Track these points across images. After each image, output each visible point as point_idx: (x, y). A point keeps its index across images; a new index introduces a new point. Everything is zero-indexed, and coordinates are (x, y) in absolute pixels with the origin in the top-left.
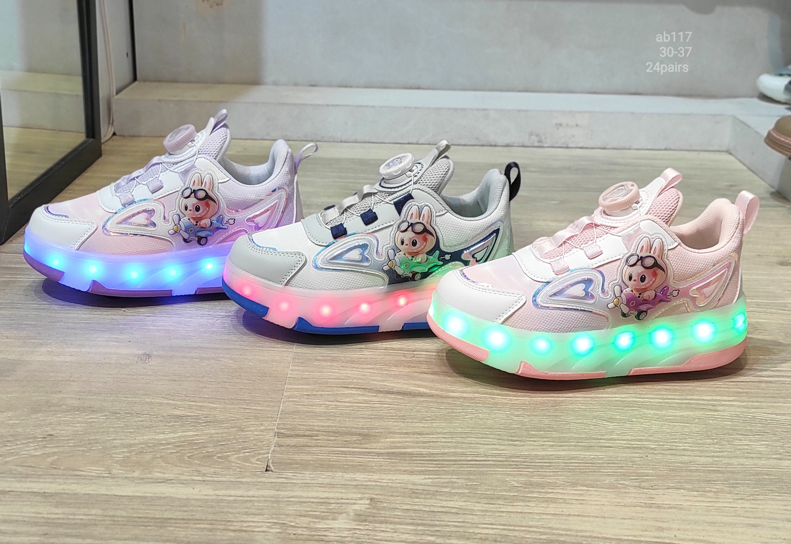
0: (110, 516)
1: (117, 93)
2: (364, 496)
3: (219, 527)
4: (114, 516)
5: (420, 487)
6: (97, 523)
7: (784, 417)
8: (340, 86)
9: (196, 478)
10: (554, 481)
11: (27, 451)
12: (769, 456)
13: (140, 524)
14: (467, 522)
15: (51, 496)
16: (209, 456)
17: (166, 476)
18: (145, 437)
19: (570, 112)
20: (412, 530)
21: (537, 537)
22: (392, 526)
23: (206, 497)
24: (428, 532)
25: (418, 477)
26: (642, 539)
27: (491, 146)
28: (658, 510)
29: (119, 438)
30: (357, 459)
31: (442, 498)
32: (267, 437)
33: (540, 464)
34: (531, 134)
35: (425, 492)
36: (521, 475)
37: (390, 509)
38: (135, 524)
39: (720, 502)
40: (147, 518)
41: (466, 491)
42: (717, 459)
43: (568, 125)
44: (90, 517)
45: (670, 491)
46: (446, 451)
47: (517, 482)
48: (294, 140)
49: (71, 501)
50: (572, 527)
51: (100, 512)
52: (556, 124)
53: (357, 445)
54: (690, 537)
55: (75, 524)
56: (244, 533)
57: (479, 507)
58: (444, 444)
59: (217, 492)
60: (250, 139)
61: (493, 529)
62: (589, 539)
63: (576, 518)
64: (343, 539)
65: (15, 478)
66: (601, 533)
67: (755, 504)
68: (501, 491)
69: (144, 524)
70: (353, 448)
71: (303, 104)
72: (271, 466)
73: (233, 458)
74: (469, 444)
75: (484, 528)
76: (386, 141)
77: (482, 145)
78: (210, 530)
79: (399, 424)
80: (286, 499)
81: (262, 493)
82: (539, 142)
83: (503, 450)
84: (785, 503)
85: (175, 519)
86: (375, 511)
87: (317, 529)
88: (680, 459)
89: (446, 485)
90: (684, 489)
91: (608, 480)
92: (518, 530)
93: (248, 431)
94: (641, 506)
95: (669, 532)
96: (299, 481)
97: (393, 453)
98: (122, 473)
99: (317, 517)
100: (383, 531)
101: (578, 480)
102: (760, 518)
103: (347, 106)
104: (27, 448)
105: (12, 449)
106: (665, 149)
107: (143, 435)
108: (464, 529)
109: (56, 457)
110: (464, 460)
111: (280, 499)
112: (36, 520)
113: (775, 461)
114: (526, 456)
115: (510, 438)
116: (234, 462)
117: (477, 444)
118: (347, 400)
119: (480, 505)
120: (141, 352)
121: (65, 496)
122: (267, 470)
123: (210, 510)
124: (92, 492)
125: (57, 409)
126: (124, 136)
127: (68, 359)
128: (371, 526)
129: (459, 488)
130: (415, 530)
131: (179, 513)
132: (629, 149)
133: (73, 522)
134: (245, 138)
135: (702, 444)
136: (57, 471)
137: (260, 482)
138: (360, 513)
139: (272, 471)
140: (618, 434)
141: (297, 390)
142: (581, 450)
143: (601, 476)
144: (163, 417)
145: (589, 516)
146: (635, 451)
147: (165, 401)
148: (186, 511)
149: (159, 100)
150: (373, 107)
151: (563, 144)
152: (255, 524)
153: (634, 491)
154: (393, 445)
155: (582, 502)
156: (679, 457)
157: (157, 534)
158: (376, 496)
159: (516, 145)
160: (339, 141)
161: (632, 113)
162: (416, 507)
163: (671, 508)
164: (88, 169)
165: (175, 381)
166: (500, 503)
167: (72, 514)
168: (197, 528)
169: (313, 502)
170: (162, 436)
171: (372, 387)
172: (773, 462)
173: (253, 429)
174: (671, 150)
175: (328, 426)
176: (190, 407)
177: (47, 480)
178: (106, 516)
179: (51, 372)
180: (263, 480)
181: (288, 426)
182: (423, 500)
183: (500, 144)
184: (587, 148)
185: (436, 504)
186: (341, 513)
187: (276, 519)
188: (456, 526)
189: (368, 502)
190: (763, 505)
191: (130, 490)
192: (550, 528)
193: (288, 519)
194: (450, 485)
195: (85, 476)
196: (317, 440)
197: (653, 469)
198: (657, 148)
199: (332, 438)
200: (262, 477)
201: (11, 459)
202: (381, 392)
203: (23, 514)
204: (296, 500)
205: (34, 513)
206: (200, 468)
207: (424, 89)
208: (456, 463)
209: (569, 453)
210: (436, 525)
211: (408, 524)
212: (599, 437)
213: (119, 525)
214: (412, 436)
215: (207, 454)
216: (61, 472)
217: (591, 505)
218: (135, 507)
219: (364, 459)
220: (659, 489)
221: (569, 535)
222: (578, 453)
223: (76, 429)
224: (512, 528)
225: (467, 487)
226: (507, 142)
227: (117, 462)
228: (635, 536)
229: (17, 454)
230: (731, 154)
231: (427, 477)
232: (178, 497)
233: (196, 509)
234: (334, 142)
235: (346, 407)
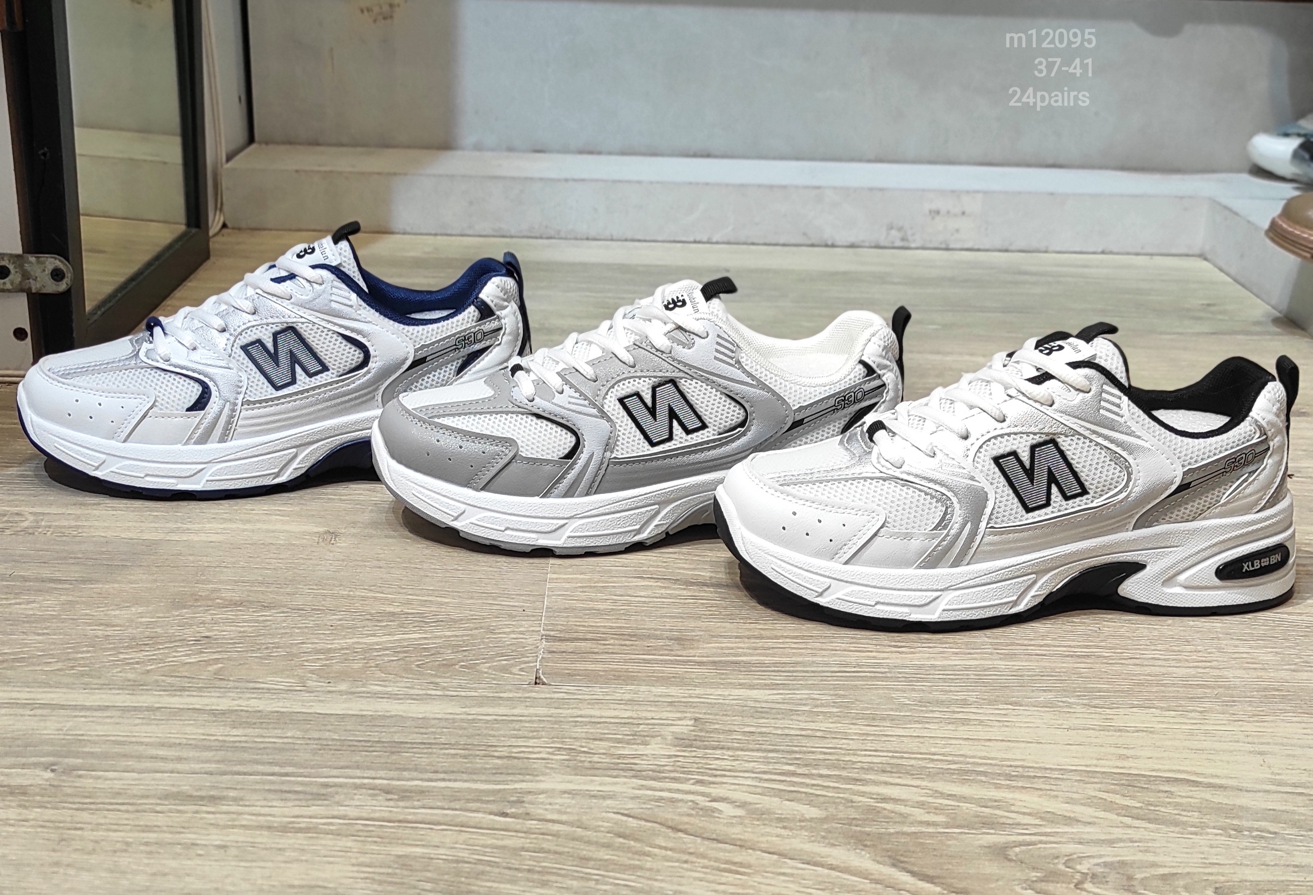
0: (314, 739)
1: (229, 159)
2: (685, 715)
3: (478, 753)
4: (320, 739)
5: (764, 705)
6: (296, 747)
7: (1300, 618)
8: (581, 152)
9: (433, 692)
10: (963, 697)
11: (175, 657)
12: (1280, 668)
13: (361, 749)
14: (840, 748)
15: (224, 714)
16: (449, 665)
17: (389, 689)
18: (348, 641)
19: (953, 192)
20: (760, 757)
21: (945, 767)
22: (730, 753)
23: (452, 716)
24: (784, 760)
25: (762, 691)
26: (1098, 769)
27: (827, 246)
28: (1119, 734)
29: (309, 641)
30: (669, 670)
31: (800, 718)
32: (530, 641)
33: (941, 676)
34: (891, 228)
35: (774, 711)
36: (914, 690)
37: (724, 732)
38: (353, 748)
39: (1209, 724)
40: (369, 741)
41: (835, 710)
42: (1203, 671)
43: (948, 212)
44: (286, 740)
45: (1135, 710)
46: (800, 659)
47: (909, 699)
48: (512, 237)
49: (254, 721)
50: (992, 755)
51: (299, 734)
52: (930, 212)
53: (666, 652)
54: (1167, 767)
55: (264, 748)
56: (516, 760)
57: (854, 729)
58: (794, 651)
59: (464, 710)
60: (442, 235)
61: (879, 756)
62: (1020, 769)
63: (999, 743)
64: (662, 768)
65: (164, 691)
66: (1037, 763)
67: (1260, 727)
68: (886, 710)
69: (366, 749)
70: (661, 655)
71: (526, 179)
72: (542, 677)
73: (484, 668)
74: (832, 650)
75: (865, 755)
76: (660, 239)
77: (813, 245)
78: (465, 757)
79: (724, 624)
80: (571, 719)
81: (532, 711)
82: (903, 239)
83: (883, 659)
84: (1304, 725)
85: (411, 743)
86: (703, 734)
87: (620, 756)
88: (1148, 670)
89: (804, 702)
90: (1156, 708)
91: (1043, 697)
92: (915, 758)
93: (500, 633)
94: (1093, 729)
95: (1136, 761)
96: (587, 697)
97: (720, 662)
98: (322, 686)
99: (619, 741)
100: (718, 759)
101: (998, 696)
102: (1268, 743)
103: (597, 180)
104: (175, 654)
105: (153, 655)
106: (1103, 252)
107: (344, 637)
108: (837, 757)
109: (220, 665)
110: (827, 672)
111: (562, 719)
112: (208, 743)
113: (1288, 673)
114: (920, 667)
115: (893, 644)
116: (486, 673)
117: (845, 650)
118: (642, 594)
119: (857, 727)
120: (321, 530)
121: (243, 713)
122: (536, 683)
123: (460, 732)
124: (282, 710)
125: (210, 603)
126: (239, 229)
127: (214, 538)
128: (700, 753)
129: (822, 705)
130: (764, 757)
131: (415, 735)
132: (1046, 252)
133: (262, 746)
134: (433, 232)
135: (1179, 651)
136: (226, 682)
137: (529, 698)
138: (680, 736)
139: (544, 684)
140: (1054, 639)
141: (567, 581)
142: (1000, 659)
143: (1033, 691)
144: (370, 614)
145: (1017, 741)
146: (1079, 660)
147: (370, 594)
148: (426, 734)
149: (297, 171)
150: (639, 182)
151: (941, 243)
152: (530, 750)
153: (1083, 710)
154: (720, 651)
155: (1006, 724)
156: (1146, 668)
157: (389, 761)
158: (701, 716)
159: (867, 244)
160: (585, 237)
161: (1052, 194)
162: (764, 730)
163: (1137, 731)
164: (192, 277)
165: (380, 567)
166: (885, 724)
167: (257, 736)
168: (444, 754)
169: (611, 723)
170: (375, 639)
171: (678, 578)
172: (1283, 674)
173: (508, 630)
174: (1111, 253)
175: (620, 628)
176: (409, 603)
177: (213, 694)
178: (310, 739)
179: (191, 555)
180: (534, 695)
181: (559, 627)
182: (773, 721)
183: (839, 243)
184: (978, 250)
185: (793, 725)
186: (653, 737)
187: (558, 742)
188: (825, 753)
189: (692, 722)
190: (1271, 727)
191: (338, 708)
192: (962, 755)
193: (578, 744)
194: (809, 702)
195: (268, 689)
196: (604, 645)
197: (1108, 683)
198: (1091, 250)
199: (627, 642)
200: (532, 691)
201: (152, 667)
202: (693, 584)
203: (187, 736)
204: (587, 720)
205: (203, 734)
206: (438, 680)
207: (716, 157)
208: (816, 674)
209: (982, 662)
210: (796, 752)
211: (753, 750)
212: (1026, 642)
213: (331, 750)
214: (746, 640)
215: (444, 662)
216: (231, 684)
217: (1021, 727)
218: (349, 728)
219: (680, 670)
220: (1118, 708)
221: (991, 764)
222: (995, 662)
223: (242, 629)
224: (906, 755)
225: (835, 704)
226: (852, 239)
227: (312, 672)
228: (1086, 766)
229: (162, 661)
230: (1206, 259)
231: (775, 692)
232: (410, 715)
233: (439, 730)
234: (576, 239)
235: (644, 602)
